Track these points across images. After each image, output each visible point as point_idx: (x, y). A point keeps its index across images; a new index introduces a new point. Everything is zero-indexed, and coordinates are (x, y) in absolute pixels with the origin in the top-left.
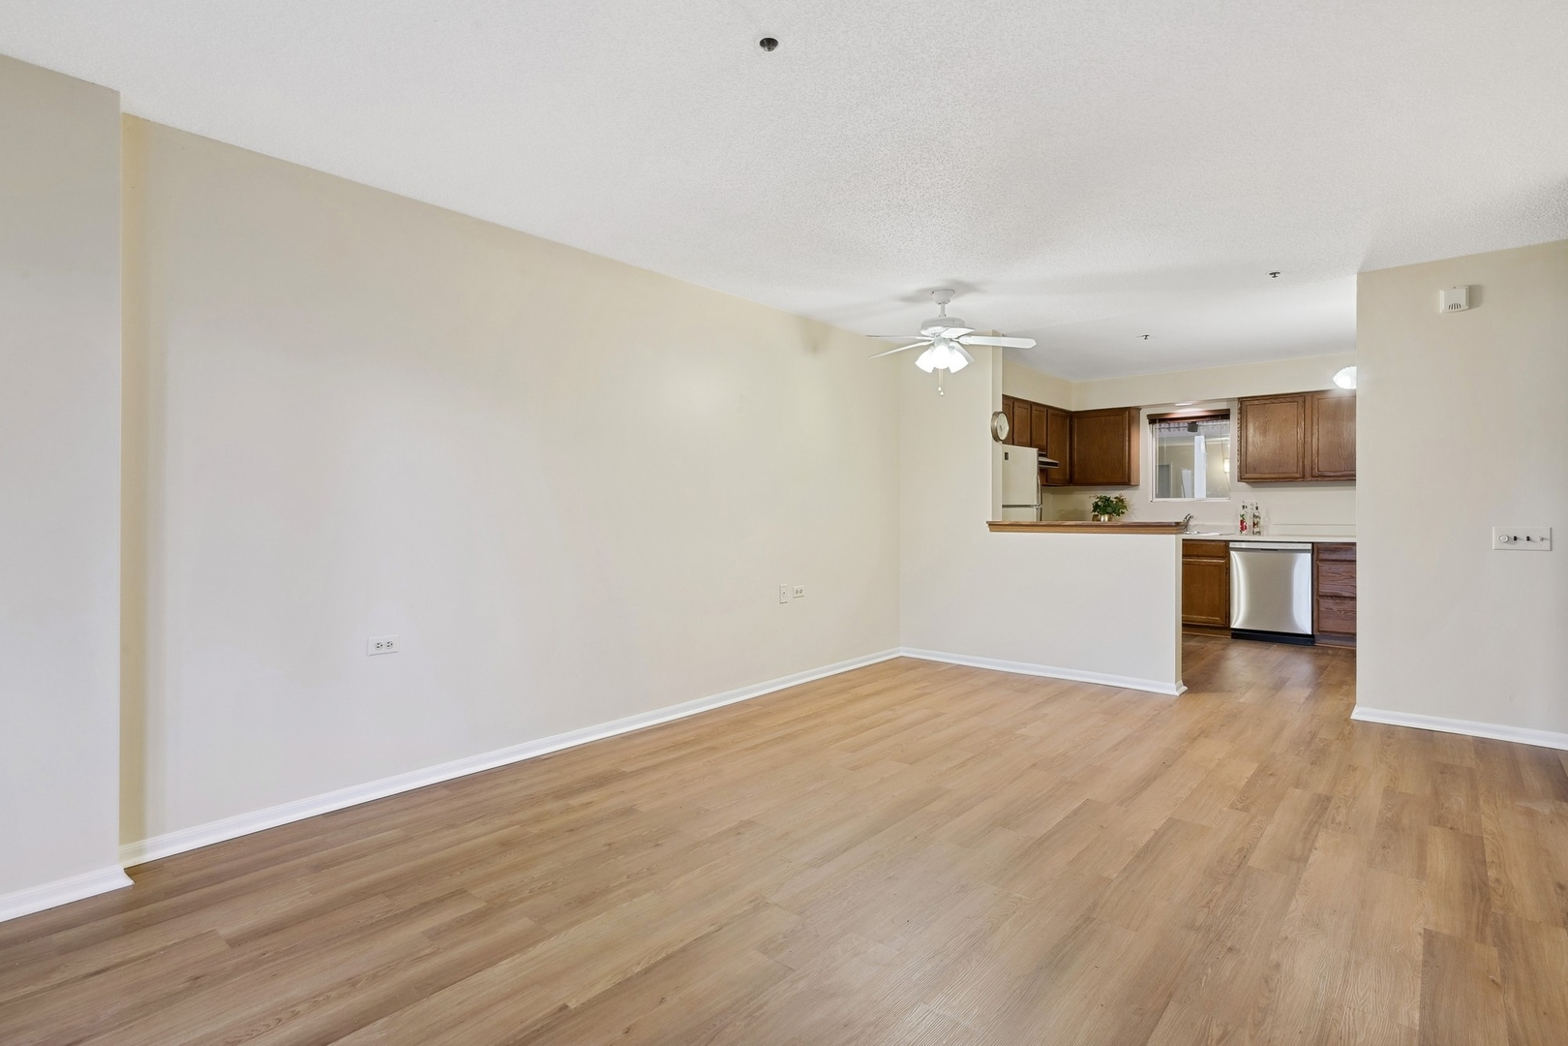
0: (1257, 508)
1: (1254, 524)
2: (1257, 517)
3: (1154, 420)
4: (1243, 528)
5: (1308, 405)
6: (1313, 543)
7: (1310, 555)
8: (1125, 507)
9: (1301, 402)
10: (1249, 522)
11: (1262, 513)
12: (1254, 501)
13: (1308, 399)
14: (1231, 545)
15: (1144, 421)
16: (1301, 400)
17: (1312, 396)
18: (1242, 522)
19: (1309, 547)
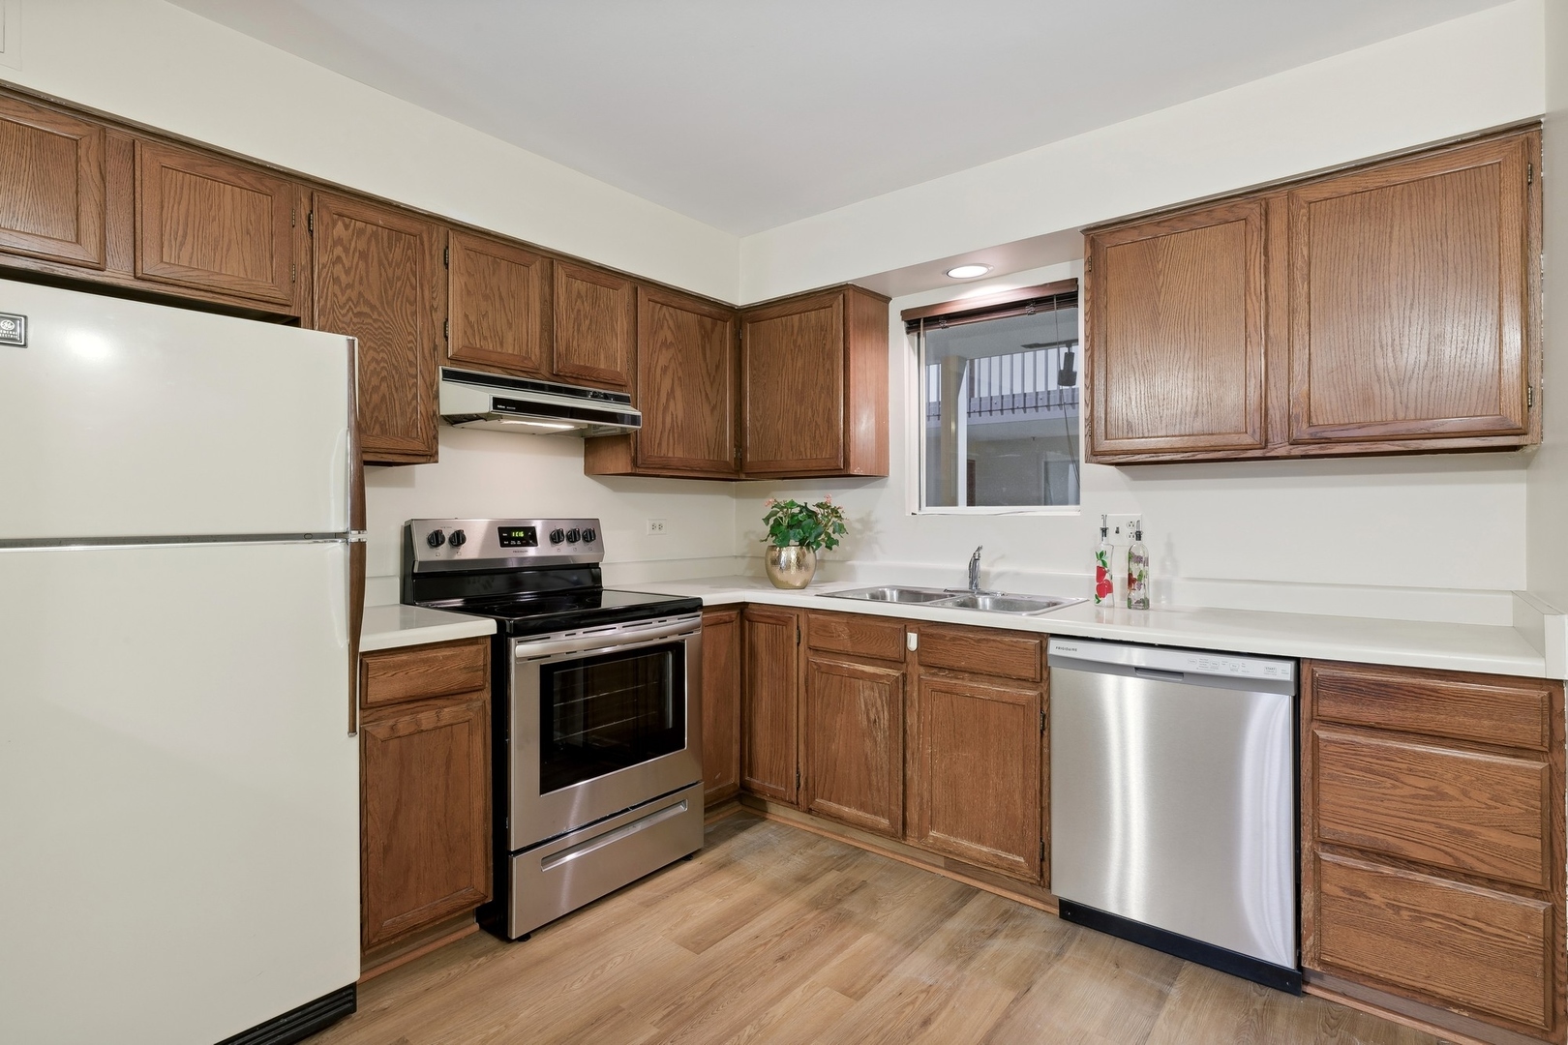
0: (1139, 536)
1: (1131, 581)
2: (1139, 560)
3: (916, 322)
4: (1104, 588)
5: (1278, 225)
6: (1298, 661)
7: (1285, 702)
8: (841, 529)
9: (1256, 220)
10: (1117, 575)
11: (1150, 547)
12: (1135, 516)
13: (1279, 204)
14: (1055, 647)
15: (896, 325)
16: (1254, 211)
17: (1290, 196)
18: (1101, 572)
19: (1285, 672)
